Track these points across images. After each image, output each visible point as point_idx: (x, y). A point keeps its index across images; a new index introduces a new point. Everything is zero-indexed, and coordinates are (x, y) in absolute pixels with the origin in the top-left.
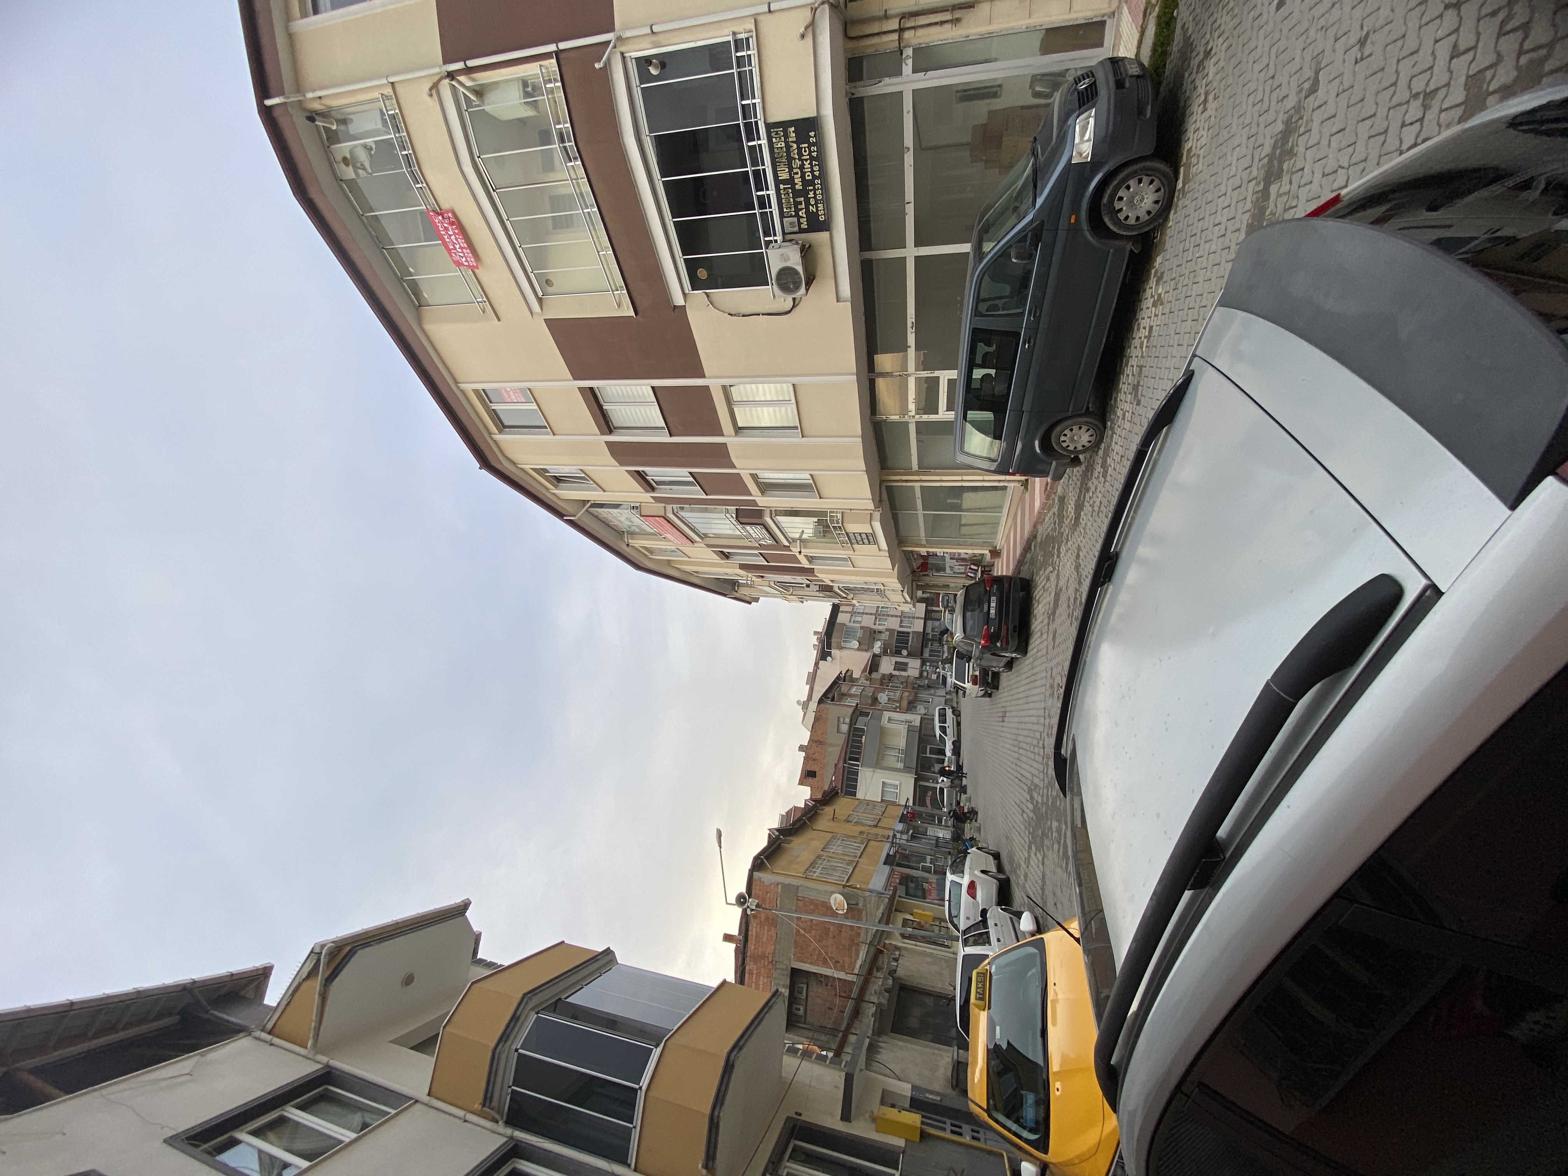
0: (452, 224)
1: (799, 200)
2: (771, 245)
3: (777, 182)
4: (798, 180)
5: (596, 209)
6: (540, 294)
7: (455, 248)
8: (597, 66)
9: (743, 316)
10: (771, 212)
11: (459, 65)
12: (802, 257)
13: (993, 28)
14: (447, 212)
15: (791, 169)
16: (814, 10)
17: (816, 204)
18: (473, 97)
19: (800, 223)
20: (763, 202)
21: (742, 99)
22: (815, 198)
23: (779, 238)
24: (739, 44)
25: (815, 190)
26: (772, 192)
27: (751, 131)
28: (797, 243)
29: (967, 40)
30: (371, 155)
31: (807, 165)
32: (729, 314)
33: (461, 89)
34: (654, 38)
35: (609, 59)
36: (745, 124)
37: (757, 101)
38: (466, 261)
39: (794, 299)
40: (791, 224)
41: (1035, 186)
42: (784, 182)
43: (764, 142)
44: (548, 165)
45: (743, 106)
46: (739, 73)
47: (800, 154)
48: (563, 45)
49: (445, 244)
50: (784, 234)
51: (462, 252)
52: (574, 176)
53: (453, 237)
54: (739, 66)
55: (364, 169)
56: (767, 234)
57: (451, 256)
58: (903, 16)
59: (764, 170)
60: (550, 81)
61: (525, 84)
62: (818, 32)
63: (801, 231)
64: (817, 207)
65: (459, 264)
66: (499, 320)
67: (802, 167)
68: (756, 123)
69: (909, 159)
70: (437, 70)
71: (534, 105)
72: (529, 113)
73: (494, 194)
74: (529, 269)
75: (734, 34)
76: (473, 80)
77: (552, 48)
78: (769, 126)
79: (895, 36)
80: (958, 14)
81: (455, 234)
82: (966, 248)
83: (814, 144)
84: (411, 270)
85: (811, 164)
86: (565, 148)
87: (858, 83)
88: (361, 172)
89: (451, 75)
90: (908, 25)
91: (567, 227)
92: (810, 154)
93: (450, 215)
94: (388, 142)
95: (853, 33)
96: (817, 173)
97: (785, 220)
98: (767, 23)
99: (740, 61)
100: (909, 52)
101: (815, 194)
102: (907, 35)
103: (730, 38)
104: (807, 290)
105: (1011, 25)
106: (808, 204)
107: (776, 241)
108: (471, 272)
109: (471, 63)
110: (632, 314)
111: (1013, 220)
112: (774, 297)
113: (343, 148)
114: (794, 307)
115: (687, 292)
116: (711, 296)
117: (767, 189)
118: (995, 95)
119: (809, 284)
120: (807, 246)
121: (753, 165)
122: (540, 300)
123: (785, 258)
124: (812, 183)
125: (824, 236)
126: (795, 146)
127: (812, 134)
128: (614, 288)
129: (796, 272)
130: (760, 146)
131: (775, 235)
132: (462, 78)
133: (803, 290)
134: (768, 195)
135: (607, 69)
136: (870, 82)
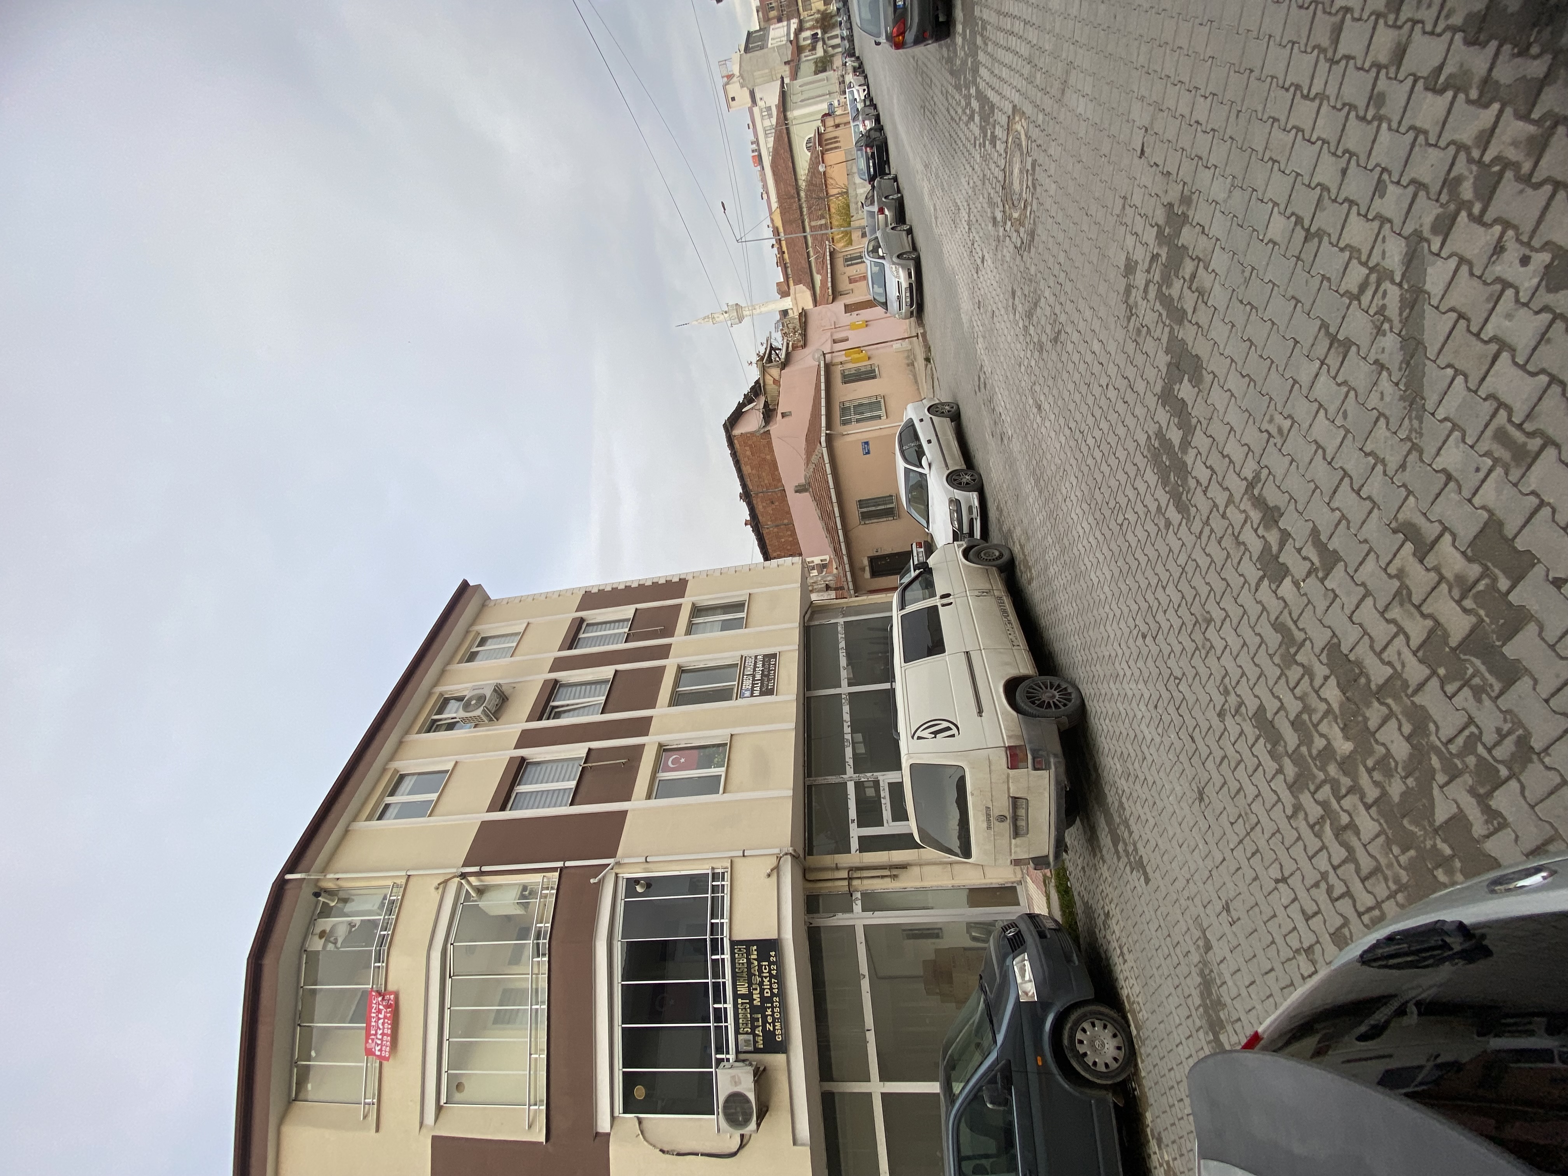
0: (387, 1006)
1: (755, 1016)
2: (722, 1064)
3: (736, 996)
4: (756, 996)
5: (545, 1007)
6: (443, 1099)
7: (376, 1034)
8: (592, 881)
9: (679, 1154)
10: (726, 1027)
11: (475, 869)
12: (756, 1082)
13: (926, 884)
14: (391, 993)
15: (750, 984)
16: (779, 859)
17: (774, 1022)
18: (473, 894)
19: (755, 1042)
20: (720, 1016)
21: (712, 918)
22: (772, 1015)
23: (732, 1056)
24: (715, 876)
25: (773, 1007)
26: (729, 1006)
27: (716, 947)
28: (751, 1065)
29: (904, 891)
30: (350, 932)
31: (766, 981)
32: (660, 1150)
33: (467, 887)
34: (647, 866)
35: (604, 877)
36: (712, 940)
37: (725, 921)
38: (380, 1050)
39: (742, 1136)
40: (746, 1041)
41: (991, 1023)
42: (743, 996)
43: (727, 956)
44: (516, 957)
45: (712, 924)
46: (713, 898)
47: (760, 971)
48: (568, 864)
49: (368, 1029)
50: (738, 1052)
51: (382, 1040)
52: (535, 971)
53: (381, 1021)
54: (713, 892)
55: (335, 943)
56: (719, 1050)
57: (367, 1042)
58: (851, 869)
59: (724, 983)
60: (547, 888)
61: (525, 888)
62: (781, 873)
63: (757, 1051)
64: (774, 1026)
65: (369, 1052)
66: (377, 1130)
67: (761, 984)
68: (722, 939)
69: (865, 984)
70: (454, 870)
71: (526, 906)
72: (519, 911)
73: (449, 982)
74: (445, 1067)
75: (713, 868)
76: (481, 881)
77: (560, 864)
78: (733, 943)
79: (846, 883)
80: (895, 872)
81: (385, 1017)
82: (935, 1087)
83: (774, 963)
84: (313, 1054)
85: (770, 981)
86: (538, 944)
87: (815, 915)
88: (330, 947)
89: (463, 876)
90: (855, 875)
91: (508, 1023)
92: (769, 972)
93: (392, 997)
94: (374, 923)
95: (808, 877)
96: (776, 991)
97: (740, 1037)
98: (741, 865)
99: (715, 889)
100: (859, 895)
101: (773, 1011)
102: (855, 883)
103: (710, 872)
104: (758, 1125)
105: (940, 883)
106: (765, 1022)
107: (728, 1060)
108: (377, 1065)
109: (485, 869)
110: (542, 1138)
111: (977, 1057)
112: (719, 1130)
113: (326, 924)
114: (741, 1146)
115: (616, 1114)
116: (643, 1122)
117: (725, 1002)
118: (937, 936)
119: (761, 1117)
120: (762, 1068)
121: (714, 977)
122: (439, 1108)
123: (735, 1081)
124: (770, 1000)
125: (781, 1058)
126: (756, 963)
127: (773, 953)
128: (532, 1101)
129: (748, 1101)
130: (723, 960)
131: (728, 1053)
132: (472, 879)
133: (753, 1125)
134: (725, 1009)
135: (599, 886)
136: (826, 915)
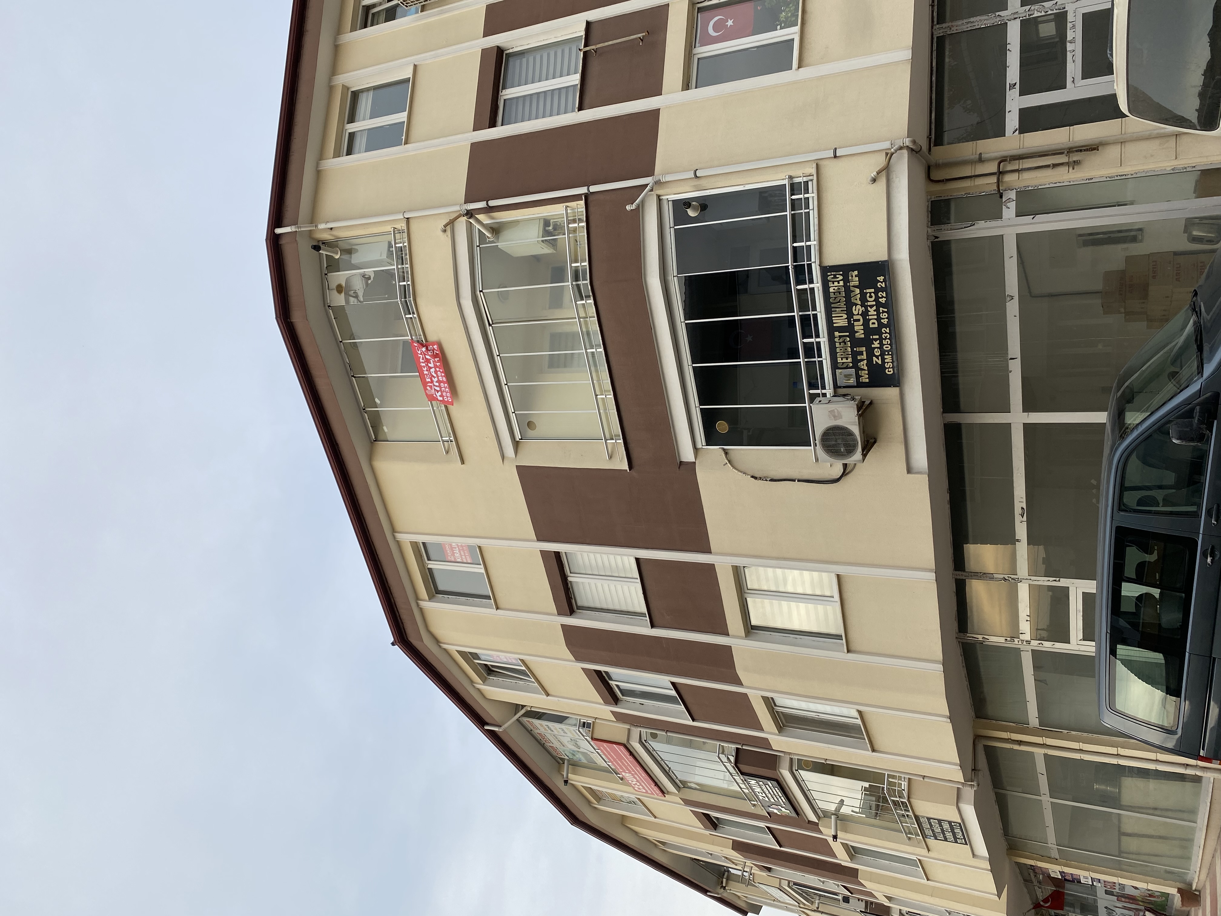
0: (435, 356)
1: (858, 349)
2: (818, 399)
3: (831, 329)
4: (859, 327)
5: (601, 350)
6: (518, 436)
7: (432, 382)
8: (628, 208)
9: (772, 480)
10: (821, 363)
11: (482, 205)
12: (860, 416)
13: (1127, 169)
14: (433, 344)
15: (850, 315)
16: (889, 156)
17: (882, 355)
18: (488, 234)
19: (858, 376)
20: (810, 350)
21: (794, 240)
22: (881, 348)
23: (829, 391)
24: (794, 188)
25: (881, 339)
26: (824, 340)
27: (803, 275)
28: (853, 399)
29: (1090, 183)
30: (367, 284)
31: (872, 311)
32: (752, 477)
33: (478, 226)
34: (696, 182)
35: (643, 202)
36: (795, 267)
37: (813, 243)
38: (442, 396)
39: (845, 466)
40: (848, 376)
41: (1200, 349)
42: (841, 329)
43: (817, 285)
44: (556, 300)
45: (795, 249)
46: (793, 216)
47: (863, 300)
48: (593, 189)
49: (422, 377)
50: (836, 386)
51: (439, 386)
52: (582, 314)
53: (433, 370)
54: (793, 208)
55: (356, 297)
56: (812, 385)
57: (425, 389)
58: (1003, 160)
59: (815, 316)
60: (574, 221)
61: (547, 223)
62: (893, 176)
63: (860, 385)
64: (883, 360)
65: (432, 398)
66: (463, 462)
67: (865, 314)
68: (810, 266)
69: (1013, 309)
70: (457, 208)
71: (553, 243)
72: (546, 250)
73: (490, 330)
74: (511, 409)
75: (791, 178)
76: (492, 218)
77: (583, 190)
78: (825, 270)
79: (994, 179)
80: (1075, 157)
81: (435, 366)
82: (1101, 417)
83: (882, 290)
84: (377, 401)
85: (877, 310)
86: (578, 286)
87: (943, 227)
88: (352, 300)
89: (470, 214)
90: (1009, 168)
91: (565, 366)
92: (877, 300)
93: (435, 347)
94: (389, 274)
95: (937, 175)
96: (885, 321)
97: (838, 371)
98: (831, 170)
99: (794, 205)
100: (1013, 195)
101: (881, 344)
102: (1008, 178)
103: (786, 182)
104: (864, 456)
105: (1151, 166)
106: (870, 354)
107: (824, 395)
108: (443, 408)
109: (492, 203)
110: (626, 467)
111: (1170, 387)
112: (817, 460)
113: (340, 277)
114: (844, 474)
115: (699, 446)
116: (730, 452)
117: (818, 336)
118: (1134, 239)
119: (867, 448)
120: (867, 402)
121: (801, 309)
122: (516, 445)
123: (834, 415)
124: (878, 331)
125: (891, 393)
126: (858, 291)
127: (881, 278)
128: (608, 436)
129: (850, 434)
130: (812, 290)
131: (824, 387)
132: (480, 217)
133: (858, 455)
134: (819, 344)
135: (638, 214)
136: (959, 225)
